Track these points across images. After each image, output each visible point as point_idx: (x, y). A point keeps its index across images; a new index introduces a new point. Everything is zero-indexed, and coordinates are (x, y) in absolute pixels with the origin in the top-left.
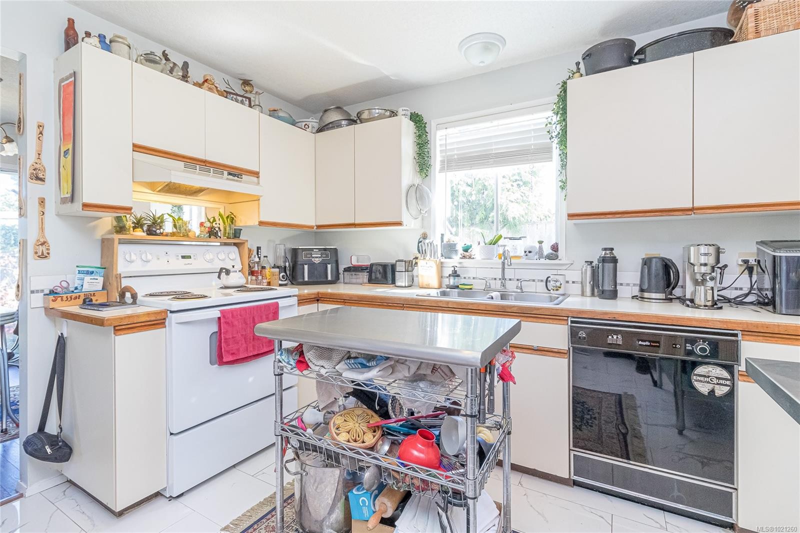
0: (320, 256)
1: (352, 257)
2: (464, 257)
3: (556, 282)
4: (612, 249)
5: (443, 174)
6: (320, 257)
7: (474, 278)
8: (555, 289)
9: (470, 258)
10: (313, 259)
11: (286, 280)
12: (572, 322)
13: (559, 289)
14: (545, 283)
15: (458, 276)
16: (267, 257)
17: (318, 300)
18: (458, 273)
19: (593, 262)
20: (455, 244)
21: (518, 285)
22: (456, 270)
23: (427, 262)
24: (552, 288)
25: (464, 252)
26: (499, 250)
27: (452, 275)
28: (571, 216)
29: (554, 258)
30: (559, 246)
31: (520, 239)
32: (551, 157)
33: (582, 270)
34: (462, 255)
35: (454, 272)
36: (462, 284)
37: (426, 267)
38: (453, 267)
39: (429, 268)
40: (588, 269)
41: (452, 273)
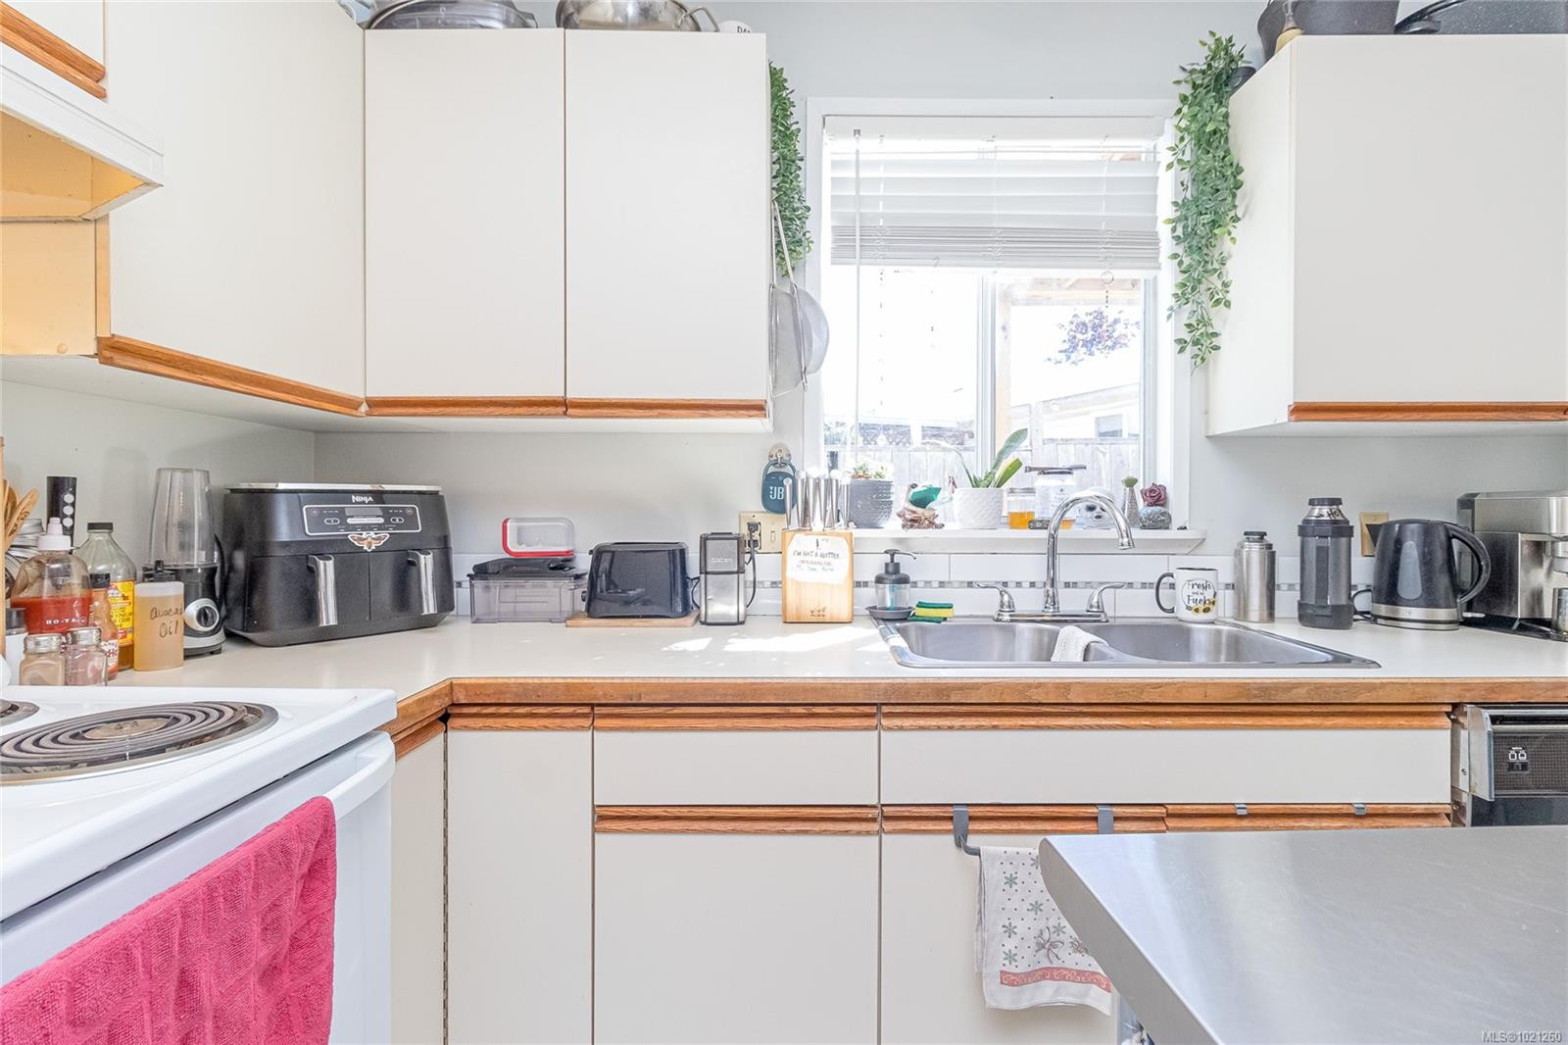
0: (381, 520)
1: (508, 524)
2: (914, 523)
3: (1205, 588)
4: (1337, 502)
5: (848, 271)
6: (380, 527)
7: (942, 584)
8: (1201, 607)
9: (932, 524)
10: (352, 536)
11: (214, 632)
12: (1494, 720)
13: (1211, 606)
14: (1154, 591)
15: (905, 580)
16: (109, 526)
17: (445, 718)
18: (902, 571)
19: (1265, 534)
20: (888, 485)
21: (1091, 598)
22: (895, 561)
23: (820, 538)
24: (1192, 604)
25: (914, 508)
26: (1012, 504)
27: (886, 576)
28: (1302, 410)
29: (1161, 523)
30: (1170, 493)
31: (1069, 471)
32: (1157, 258)
33: (1238, 554)
34: (909, 516)
35: (891, 569)
36: (921, 605)
37: (816, 555)
38: (886, 552)
39: (826, 559)
40: (1254, 551)
41: (887, 572)
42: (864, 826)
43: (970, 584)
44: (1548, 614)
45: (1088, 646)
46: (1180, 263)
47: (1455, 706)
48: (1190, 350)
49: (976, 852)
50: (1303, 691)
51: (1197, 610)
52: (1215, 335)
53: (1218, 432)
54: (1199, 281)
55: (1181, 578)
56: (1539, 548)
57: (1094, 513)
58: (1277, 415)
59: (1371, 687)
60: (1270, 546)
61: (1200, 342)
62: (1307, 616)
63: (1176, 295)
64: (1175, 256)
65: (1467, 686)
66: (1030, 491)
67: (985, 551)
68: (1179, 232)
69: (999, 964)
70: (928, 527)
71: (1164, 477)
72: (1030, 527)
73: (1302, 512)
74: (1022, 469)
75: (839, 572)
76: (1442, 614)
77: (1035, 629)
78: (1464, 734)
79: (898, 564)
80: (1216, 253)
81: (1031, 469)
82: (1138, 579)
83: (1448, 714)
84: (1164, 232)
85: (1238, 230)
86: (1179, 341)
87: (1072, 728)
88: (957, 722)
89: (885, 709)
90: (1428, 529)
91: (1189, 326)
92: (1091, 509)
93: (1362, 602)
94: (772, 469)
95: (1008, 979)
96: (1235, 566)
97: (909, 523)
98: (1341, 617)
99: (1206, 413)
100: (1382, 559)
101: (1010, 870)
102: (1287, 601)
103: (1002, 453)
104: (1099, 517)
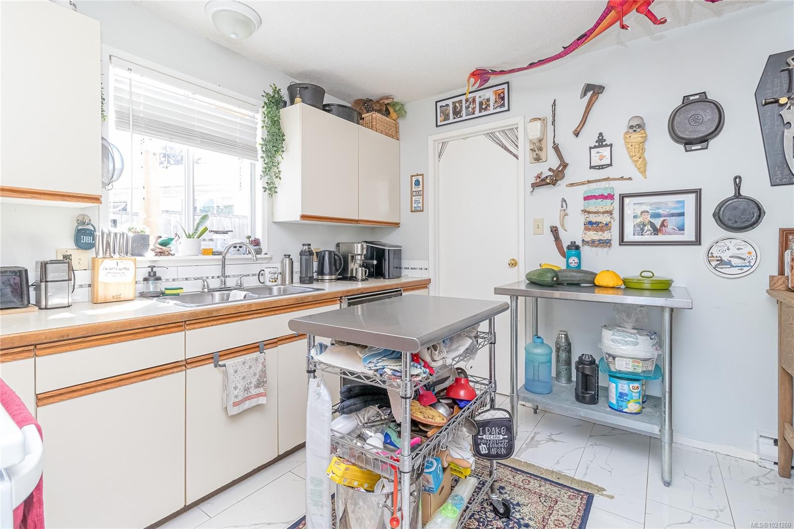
2: (161, 253)
3: (274, 274)
4: (309, 245)
7: (174, 280)
8: (274, 280)
9: (170, 254)
12: (348, 299)
13: (276, 280)
14: (257, 277)
15: (159, 279)
18: (157, 275)
19: (290, 255)
20: (148, 236)
21: (237, 281)
22: (154, 270)
23: (119, 261)
24: (271, 280)
25: (161, 247)
26: (205, 245)
27: (149, 277)
28: (303, 217)
29: (259, 252)
30: (261, 241)
31: (226, 233)
32: (257, 157)
33: (282, 262)
34: (158, 250)
35: (152, 274)
36: (166, 289)
37: (117, 269)
38: (149, 267)
39: (122, 271)
40: (287, 261)
41: (149, 276)
42: (179, 369)
43: (187, 279)
44: (354, 275)
45: (245, 295)
46: (264, 160)
47: (341, 297)
48: (268, 192)
49: (224, 366)
50: (310, 298)
51: (272, 282)
52: (276, 188)
53: (277, 221)
54: (271, 168)
55: (267, 271)
56: (352, 257)
57: (237, 249)
58: (297, 218)
59: (325, 295)
60: (292, 259)
61: (271, 189)
62: (302, 281)
63: (263, 171)
64: (262, 157)
65: (343, 292)
66: (212, 240)
67: (193, 265)
68: (264, 149)
69: (233, 400)
70: (168, 255)
71: (259, 235)
72: (213, 255)
73: (300, 248)
74: (208, 231)
75: (129, 277)
76: (333, 277)
77: (220, 294)
78: (342, 304)
79: (156, 272)
80: (276, 160)
81: (212, 231)
82: (251, 273)
83: (339, 300)
84: (259, 148)
85: (284, 155)
86: (264, 188)
87: (252, 319)
88: (215, 323)
89: (187, 323)
90: (330, 252)
91: (267, 183)
92: (235, 247)
93: (315, 275)
94: (80, 227)
95: (236, 404)
96: (281, 266)
97: (159, 254)
98: (311, 280)
99: (272, 213)
100: (319, 262)
101: (235, 368)
102: (296, 277)
103: (198, 224)
104: (238, 250)
